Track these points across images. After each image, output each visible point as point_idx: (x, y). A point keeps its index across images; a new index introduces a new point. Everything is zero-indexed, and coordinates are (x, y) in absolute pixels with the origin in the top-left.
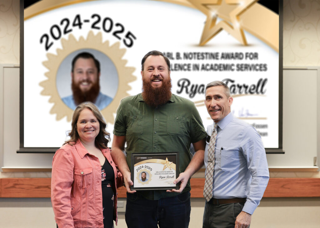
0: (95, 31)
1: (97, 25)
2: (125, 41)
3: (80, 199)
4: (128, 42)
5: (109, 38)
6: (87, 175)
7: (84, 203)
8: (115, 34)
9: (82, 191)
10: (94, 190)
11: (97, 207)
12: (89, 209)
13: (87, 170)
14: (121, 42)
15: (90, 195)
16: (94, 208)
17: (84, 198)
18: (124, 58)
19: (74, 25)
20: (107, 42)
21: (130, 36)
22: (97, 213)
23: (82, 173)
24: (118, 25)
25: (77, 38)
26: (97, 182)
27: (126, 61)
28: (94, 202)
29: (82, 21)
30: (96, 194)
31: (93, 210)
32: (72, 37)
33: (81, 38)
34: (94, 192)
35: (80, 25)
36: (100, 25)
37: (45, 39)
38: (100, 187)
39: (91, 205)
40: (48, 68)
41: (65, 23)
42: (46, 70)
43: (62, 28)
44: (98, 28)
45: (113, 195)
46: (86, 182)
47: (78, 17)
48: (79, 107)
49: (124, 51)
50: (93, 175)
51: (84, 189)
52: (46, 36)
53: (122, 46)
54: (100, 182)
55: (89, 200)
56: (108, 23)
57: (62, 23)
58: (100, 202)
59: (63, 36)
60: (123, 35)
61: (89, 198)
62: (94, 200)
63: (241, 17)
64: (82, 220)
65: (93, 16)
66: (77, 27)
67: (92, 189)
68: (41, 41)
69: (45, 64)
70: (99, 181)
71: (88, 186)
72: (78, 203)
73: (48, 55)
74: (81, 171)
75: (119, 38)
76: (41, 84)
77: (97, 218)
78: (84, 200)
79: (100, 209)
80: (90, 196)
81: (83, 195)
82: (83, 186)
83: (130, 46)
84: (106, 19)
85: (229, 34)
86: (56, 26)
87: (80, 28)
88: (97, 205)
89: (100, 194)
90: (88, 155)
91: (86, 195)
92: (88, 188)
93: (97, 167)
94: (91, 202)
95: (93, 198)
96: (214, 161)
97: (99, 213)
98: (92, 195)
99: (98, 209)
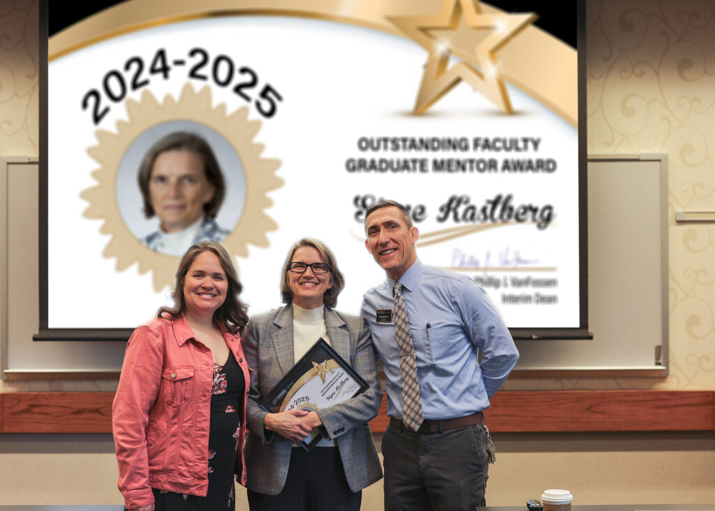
0: (197, 84)
1: (201, 72)
2: (258, 105)
3: (166, 427)
4: (266, 106)
5: (225, 97)
6: (182, 380)
8: (238, 89)
9: (171, 413)
10: (194, 411)
11: (197, 446)
12: (183, 448)
13: (184, 370)
14: (252, 106)
15: (185, 420)
16: (192, 445)
17: (173, 424)
18: (258, 139)
19: (153, 71)
20: (222, 107)
21: (270, 95)
22: (196, 457)
23: (173, 376)
24: (244, 70)
25: (160, 98)
26: (201, 396)
27: (261, 147)
28: (194, 436)
29: (170, 62)
30: (198, 420)
31: (190, 451)
33: (168, 98)
34: (193, 416)
35: (165, 70)
36: (207, 70)
37: (92, 101)
38: (206, 406)
39: (186, 439)
40: (100, 161)
41: (135, 66)
43: (128, 77)
44: (203, 78)
45: (238, 429)
46: (179, 393)
47: (161, 54)
49: (257, 126)
51: (175, 407)
52: (94, 93)
53: (254, 114)
54: (209, 395)
55: (184, 429)
56: (223, 68)
57: (127, 67)
58: (204, 436)
59: (130, 94)
60: (254, 93)
61: (185, 426)
62: (193, 432)
63: (499, 54)
64: (168, 467)
65: (193, 53)
66: (160, 76)
67: (190, 409)
68: (85, 105)
70: (207, 394)
71: (183, 402)
74: (172, 371)
75: (247, 98)
77: (196, 467)
78: (174, 429)
79: (203, 449)
80: (187, 421)
81: (172, 419)
82: (173, 402)
83: (271, 114)
84: (219, 59)
85: (475, 89)
86: (115, 73)
87: (166, 76)
88: (197, 441)
89: (205, 420)
90: (192, 341)
91: (179, 420)
92: (182, 407)
93: (204, 367)
94: (186, 435)
95: (190, 427)
96: (413, 351)
97: (201, 456)
98: (190, 419)
99: (199, 449)
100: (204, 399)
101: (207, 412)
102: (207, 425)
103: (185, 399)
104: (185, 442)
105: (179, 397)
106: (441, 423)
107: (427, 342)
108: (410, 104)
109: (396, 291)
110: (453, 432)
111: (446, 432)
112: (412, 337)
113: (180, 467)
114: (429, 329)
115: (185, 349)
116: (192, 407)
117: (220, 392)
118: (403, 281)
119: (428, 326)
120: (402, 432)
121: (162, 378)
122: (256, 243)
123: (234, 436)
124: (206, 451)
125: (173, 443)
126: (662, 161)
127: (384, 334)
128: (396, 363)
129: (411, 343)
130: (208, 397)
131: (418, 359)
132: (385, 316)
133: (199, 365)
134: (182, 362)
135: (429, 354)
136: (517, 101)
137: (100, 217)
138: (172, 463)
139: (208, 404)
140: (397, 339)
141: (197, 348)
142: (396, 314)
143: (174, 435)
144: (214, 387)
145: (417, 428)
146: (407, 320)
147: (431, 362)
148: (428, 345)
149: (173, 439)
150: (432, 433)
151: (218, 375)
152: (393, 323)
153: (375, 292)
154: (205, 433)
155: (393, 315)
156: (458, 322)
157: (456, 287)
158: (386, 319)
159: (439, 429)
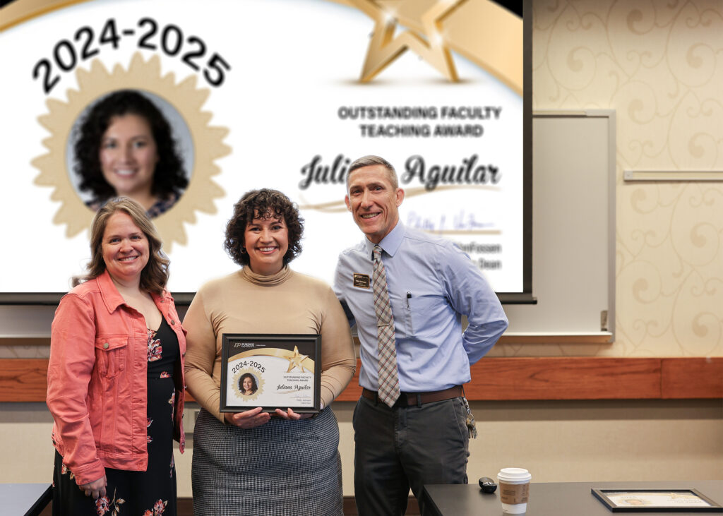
0: (146, 53)
3: (101, 400)
4: (214, 75)
5: (174, 66)
6: (115, 350)
7: (109, 408)
9: (105, 385)
10: (130, 381)
11: (135, 418)
12: (119, 420)
13: (118, 339)
14: (200, 74)
15: (121, 391)
16: (129, 418)
17: (108, 396)
21: (218, 64)
22: (136, 430)
23: (106, 345)
24: (192, 40)
26: (136, 365)
29: (119, 32)
30: (135, 391)
31: (127, 423)
34: (129, 387)
36: (156, 40)
38: (143, 376)
39: (123, 412)
40: (50, 129)
41: (85, 36)
44: (152, 47)
45: (173, 394)
46: (113, 364)
47: (111, 24)
48: (103, 210)
50: (129, 351)
51: (110, 378)
53: (202, 83)
54: (145, 364)
55: (120, 401)
56: (172, 38)
58: (142, 407)
60: (202, 62)
61: (121, 398)
62: (129, 403)
64: (104, 442)
65: (142, 23)
69: (42, 120)
70: (142, 362)
71: (118, 373)
72: (97, 408)
74: (104, 341)
75: (196, 67)
77: (134, 440)
78: (109, 401)
79: (141, 421)
80: (123, 393)
81: (107, 391)
82: (107, 373)
83: (218, 82)
84: (168, 29)
86: (66, 43)
87: (115, 46)
88: (135, 413)
90: (123, 307)
91: (114, 392)
92: (117, 377)
93: (138, 334)
95: (127, 398)
96: (392, 321)
97: (139, 429)
98: (125, 391)
99: (137, 422)
100: (139, 368)
101: (143, 382)
102: (144, 395)
103: (119, 369)
104: (122, 415)
105: (113, 367)
106: (419, 396)
107: (407, 313)
108: (357, 73)
109: (376, 256)
110: (432, 406)
111: (424, 406)
112: (391, 306)
113: (118, 441)
114: (410, 300)
115: (117, 316)
116: (127, 378)
117: (155, 359)
118: (383, 246)
119: (409, 296)
120: (376, 405)
121: (96, 349)
122: (204, 210)
123: (169, 402)
124: (144, 423)
125: (109, 416)
127: (361, 301)
128: (373, 332)
129: (391, 313)
130: (144, 366)
131: (397, 331)
132: (362, 281)
133: (132, 332)
134: (115, 330)
135: (409, 325)
137: (50, 184)
138: (110, 438)
139: (145, 373)
140: (376, 307)
141: (128, 314)
142: (375, 281)
144: (149, 354)
145: (391, 403)
146: (387, 288)
147: (411, 334)
148: (408, 316)
149: (109, 412)
150: (409, 407)
151: (153, 341)
152: (371, 290)
153: (352, 254)
154: (142, 404)
155: (371, 280)
156: (440, 291)
157: (441, 254)
158: (364, 284)
159: (417, 402)
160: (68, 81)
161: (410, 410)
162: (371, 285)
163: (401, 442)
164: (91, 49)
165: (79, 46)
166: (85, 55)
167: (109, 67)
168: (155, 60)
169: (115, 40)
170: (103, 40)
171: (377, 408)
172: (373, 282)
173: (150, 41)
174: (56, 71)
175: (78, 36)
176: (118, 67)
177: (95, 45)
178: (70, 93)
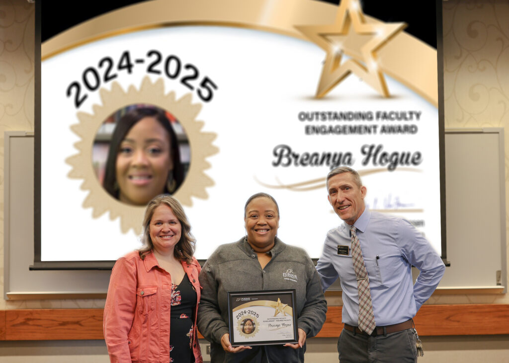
0: (153, 77)
2: (199, 92)
3: (140, 330)
4: (205, 93)
6: (148, 296)
8: (184, 81)
11: (162, 343)
12: (151, 344)
13: (149, 289)
15: (152, 324)
16: (158, 343)
17: (144, 328)
23: (142, 293)
24: (188, 67)
26: (163, 307)
28: (158, 336)
29: (132, 61)
30: (162, 324)
31: (157, 346)
32: (116, 87)
34: (158, 321)
38: (167, 314)
39: (153, 338)
40: (80, 135)
41: (106, 64)
42: (76, 139)
44: (158, 72)
45: (191, 330)
46: (147, 305)
47: (126, 55)
49: (198, 108)
50: (158, 296)
51: (145, 315)
52: (76, 84)
55: (152, 331)
56: (173, 65)
58: (167, 335)
59: (103, 84)
61: (152, 329)
62: (158, 333)
63: (379, 52)
65: (150, 54)
66: (125, 71)
67: (156, 316)
68: (69, 93)
69: (74, 128)
70: (167, 305)
71: (150, 311)
73: (80, 116)
74: (141, 290)
76: (69, 161)
77: (161, 358)
78: (145, 331)
79: (166, 345)
80: (154, 325)
81: (143, 324)
82: (143, 312)
83: (208, 99)
84: (170, 58)
85: (361, 79)
87: (130, 71)
88: (162, 339)
89: (167, 324)
90: (156, 268)
92: (150, 315)
93: (165, 286)
94: (154, 335)
95: (156, 329)
96: (367, 276)
97: (164, 350)
98: (155, 324)
99: (163, 346)
100: (165, 309)
102: (168, 328)
103: (151, 309)
104: (153, 341)
105: (147, 308)
106: (385, 328)
107: (377, 269)
108: (313, 91)
109: (352, 233)
110: (393, 335)
111: (388, 335)
112: (365, 266)
113: (150, 359)
114: (378, 260)
115: (152, 273)
116: (157, 315)
117: (176, 304)
118: (357, 225)
119: (378, 258)
122: (198, 196)
123: (187, 335)
124: (168, 346)
125: (144, 341)
126: (500, 133)
128: (353, 284)
129: (366, 271)
130: (168, 307)
131: (371, 281)
132: (343, 251)
133: (160, 285)
135: (379, 278)
136: (393, 88)
137: (80, 177)
138: (144, 356)
139: (169, 313)
140: (354, 267)
141: (160, 273)
142: (353, 250)
143: (145, 336)
145: (370, 332)
146: (361, 254)
147: (381, 284)
148: (377, 271)
149: (145, 338)
150: (378, 336)
151: (174, 292)
152: (351, 256)
153: (335, 232)
154: (167, 333)
155: (350, 250)
156: (398, 253)
157: (397, 227)
158: (345, 252)
159: (383, 332)
160: (94, 98)
161: (378, 338)
162: (350, 252)
163: (373, 360)
164: (111, 74)
165: (101, 72)
166: (107, 79)
167: (125, 88)
168: (160, 82)
169: (129, 67)
170: (120, 67)
171: (356, 337)
172: (351, 251)
173: (156, 68)
174: (84, 90)
175: (101, 64)
176: (132, 88)
177: (114, 70)
178: (95, 107)
